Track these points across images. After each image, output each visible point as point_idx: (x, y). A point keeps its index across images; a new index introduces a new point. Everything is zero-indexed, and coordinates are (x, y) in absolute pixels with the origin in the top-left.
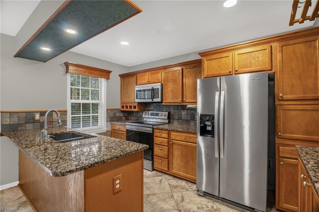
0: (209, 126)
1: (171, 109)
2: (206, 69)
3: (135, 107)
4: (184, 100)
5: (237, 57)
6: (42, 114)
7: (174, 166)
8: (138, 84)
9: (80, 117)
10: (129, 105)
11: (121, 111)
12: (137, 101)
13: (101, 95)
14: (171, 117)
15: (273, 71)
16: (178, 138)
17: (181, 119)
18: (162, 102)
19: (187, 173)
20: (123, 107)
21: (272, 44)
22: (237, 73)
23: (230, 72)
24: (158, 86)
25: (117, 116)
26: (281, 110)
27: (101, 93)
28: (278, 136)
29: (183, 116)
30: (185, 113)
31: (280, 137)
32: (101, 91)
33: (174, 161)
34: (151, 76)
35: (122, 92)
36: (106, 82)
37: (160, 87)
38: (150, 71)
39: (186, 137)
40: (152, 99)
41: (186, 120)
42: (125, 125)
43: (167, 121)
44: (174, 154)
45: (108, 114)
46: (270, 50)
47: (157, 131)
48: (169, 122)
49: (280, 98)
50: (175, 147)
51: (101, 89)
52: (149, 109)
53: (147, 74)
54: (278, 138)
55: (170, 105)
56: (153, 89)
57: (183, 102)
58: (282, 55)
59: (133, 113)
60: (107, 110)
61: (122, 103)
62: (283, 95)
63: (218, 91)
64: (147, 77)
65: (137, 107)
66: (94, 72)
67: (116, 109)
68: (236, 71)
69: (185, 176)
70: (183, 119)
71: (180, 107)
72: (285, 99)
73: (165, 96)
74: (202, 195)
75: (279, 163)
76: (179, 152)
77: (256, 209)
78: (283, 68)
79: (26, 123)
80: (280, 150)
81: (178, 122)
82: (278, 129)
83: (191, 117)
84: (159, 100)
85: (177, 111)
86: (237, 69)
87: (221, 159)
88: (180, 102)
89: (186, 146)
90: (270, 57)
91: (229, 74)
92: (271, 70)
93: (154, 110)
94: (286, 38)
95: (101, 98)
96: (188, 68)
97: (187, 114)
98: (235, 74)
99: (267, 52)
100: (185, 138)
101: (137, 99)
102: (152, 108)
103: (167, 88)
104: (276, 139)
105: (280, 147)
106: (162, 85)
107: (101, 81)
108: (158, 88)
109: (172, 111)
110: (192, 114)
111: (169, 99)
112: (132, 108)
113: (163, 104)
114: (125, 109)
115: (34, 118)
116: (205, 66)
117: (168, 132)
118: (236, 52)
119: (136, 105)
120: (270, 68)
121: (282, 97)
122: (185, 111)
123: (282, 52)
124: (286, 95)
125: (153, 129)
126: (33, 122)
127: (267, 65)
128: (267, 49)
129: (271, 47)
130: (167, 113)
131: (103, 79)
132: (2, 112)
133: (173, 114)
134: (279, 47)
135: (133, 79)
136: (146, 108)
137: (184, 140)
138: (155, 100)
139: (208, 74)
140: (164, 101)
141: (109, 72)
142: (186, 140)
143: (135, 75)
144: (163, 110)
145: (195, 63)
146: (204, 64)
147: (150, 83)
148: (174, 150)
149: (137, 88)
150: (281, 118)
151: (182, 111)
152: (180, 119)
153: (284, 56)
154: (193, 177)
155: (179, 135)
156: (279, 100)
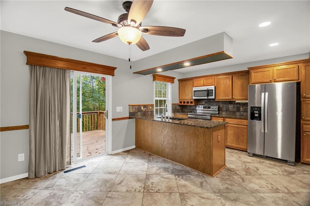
0: (257, 113)
1: (220, 103)
2: (253, 78)
3: (192, 102)
4: (234, 97)
5: (275, 72)
6: (145, 106)
7: (228, 141)
8: (195, 86)
9: (162, 108)
10: (186, 101)
11: (179, 105)
12: (194, 98)
13: (168, 94)
14: (220, 109)
15: (300, 81)
16: (231, 122)
17: (229, 111)
18: (215, 99)
19: (238, 144)
20: (181, 102)
21: (299, 64)
22: (275, 81)
23: (271, 81)
24: (212, 88)
25: (177, 109)
26: (305, 104)
27: (168, 93)
28: (302, 119)
29: (230, 109)
30: (232, 106)
31: (304, 119)
32: (168, 91)
33: (228, 138)
34: (206, 81)
35: (181, 92)
36: (171, 85)
37: (214, 89)
38: (205, 77)
39: (238, 121)
40: (208, 96)
41: (232, 111)
42: (188, 115)
43: (217, 112)
44: (228, 133)
45: (172, 107)
46: (298, 68)
47: (214, 118)
48: (219, 113)
49: (304, 97)
50: (229, 128)
51: (168, 90)
52: (201, 103)
53: (203, 79)
54: (302, 120)
55: (219, 101)
56: (208, 90)
57: (232, 99)
58: (306, 71)
59: (187, 106)
60: (172, 104)
61: (180, 99)
62: (306, 95)
63: (263, 92)
64: (202, 81)
65: (193, 102)
66: (166, 79)
67: (176, 104)
68: (275, 80)
69: (237, 147)
70: (230, 110)
71: (228, 103)
72: (307, 97)
73: (218, 94)
74: (252, 155)
75: (303, 135)
76: (232, 131)
77: (289, 161)
78: (306, 79)
79: (138, 112)
80: (304, 127)
81: (226, 112)
82: (303, 115)
83: (237, 109)
84: (213, 97)
85: (225, 105)
86: (275, 79)
87: (265, 133)
88: (230, 99)
89: (237, 127)
90: (298, 72)
91: (270, 81)
92: (298, 80)
93: (205, 104)
94: (308, 62)
95: (168, 97)
96: (236, 75)
97: (234, 107)
98: (274, 82)
99: (296, 69)
100: (237, 123)
101: (194, 96)
102: (204, 103)
103: (219, 89)
104: (301, 121)
105: (304, 126)
106: (215, 87)
107: (168, 85)
108: (212, 89)
109: (221, 106)
110: (238, 107)
111: (221, 97)
112: (189, 103)
113: (216, 100)
114: (183, 104)
115: (141, 108)
116: (252, 76)
117: (223, 119)
118: (275, 68)
119: (192, 101)
120: (298, 79)
121: (305, 96)
122: (232, 105)
123: (305, 70)
124: (307, 95)
125: (211, 117)
126: (141, 112)
127: (296, 77)
128: (296, 68)
129: (298, 66)
130: (218, 106)
131: (169, 83)
132: (129, 105)
133: (222, 107)
134: (303, 66)
135: (190, 83)
136: (198, 103)
137: (236, 124)
138: (210, 97)
139: (255, 81)
140: (217, 98)
141: (174, 78)
142: (238, 123)
143: (192, 80)
144: (213, 105)
145: (242, 73)
146: (252, 75)
147: (205, 86)
148: (228, 130)
149: (195, 89)
150: (304, 108)
151: (230, 105)
152: (227, 110)
153: (306, 72)
154: (243, 147)
155: (232, 121)
156: (304, 98)
